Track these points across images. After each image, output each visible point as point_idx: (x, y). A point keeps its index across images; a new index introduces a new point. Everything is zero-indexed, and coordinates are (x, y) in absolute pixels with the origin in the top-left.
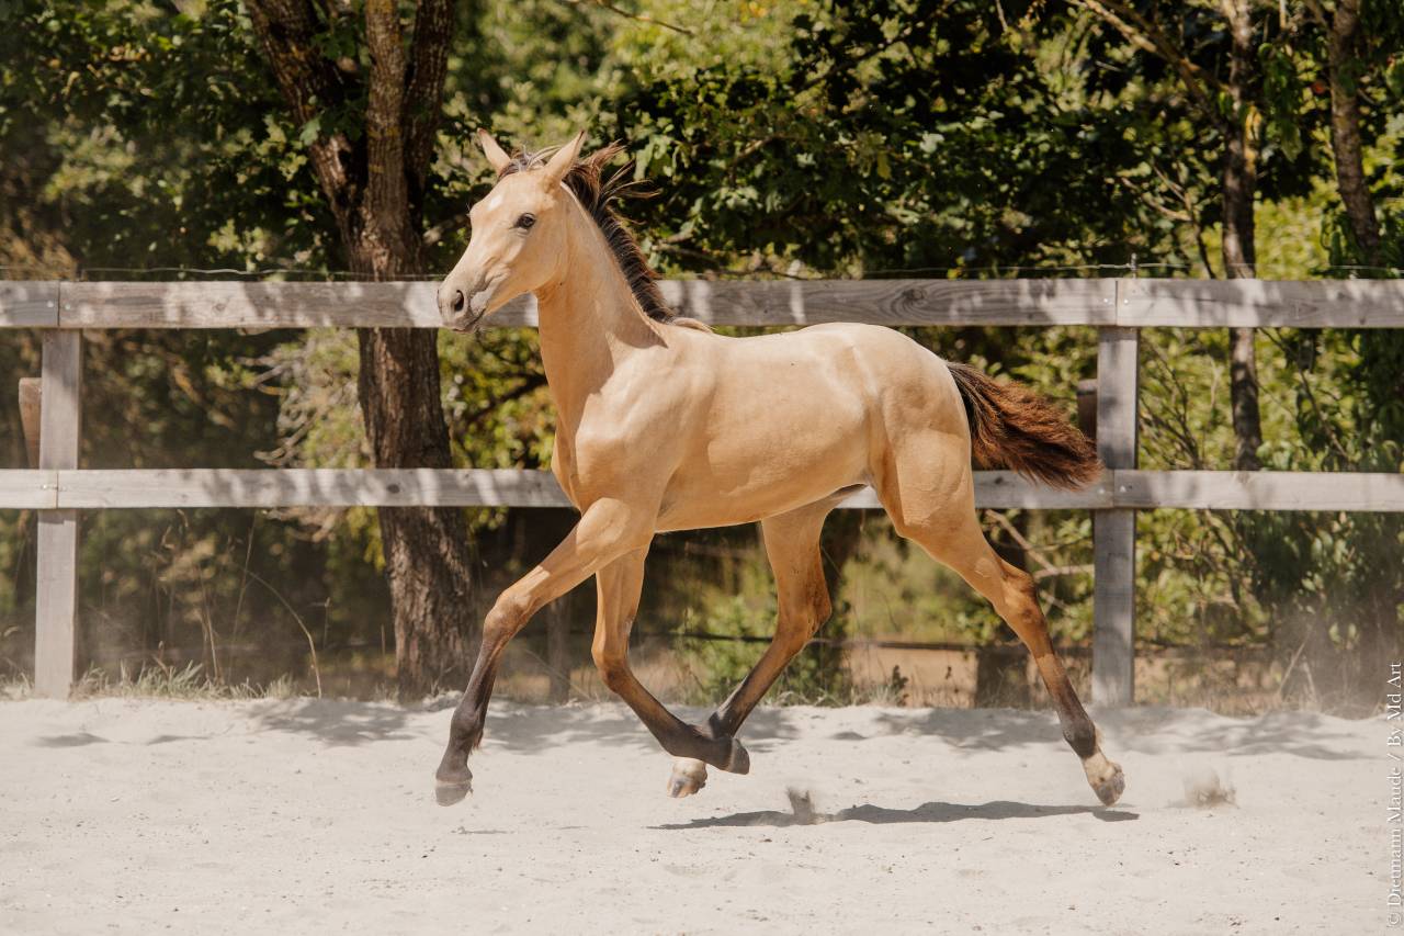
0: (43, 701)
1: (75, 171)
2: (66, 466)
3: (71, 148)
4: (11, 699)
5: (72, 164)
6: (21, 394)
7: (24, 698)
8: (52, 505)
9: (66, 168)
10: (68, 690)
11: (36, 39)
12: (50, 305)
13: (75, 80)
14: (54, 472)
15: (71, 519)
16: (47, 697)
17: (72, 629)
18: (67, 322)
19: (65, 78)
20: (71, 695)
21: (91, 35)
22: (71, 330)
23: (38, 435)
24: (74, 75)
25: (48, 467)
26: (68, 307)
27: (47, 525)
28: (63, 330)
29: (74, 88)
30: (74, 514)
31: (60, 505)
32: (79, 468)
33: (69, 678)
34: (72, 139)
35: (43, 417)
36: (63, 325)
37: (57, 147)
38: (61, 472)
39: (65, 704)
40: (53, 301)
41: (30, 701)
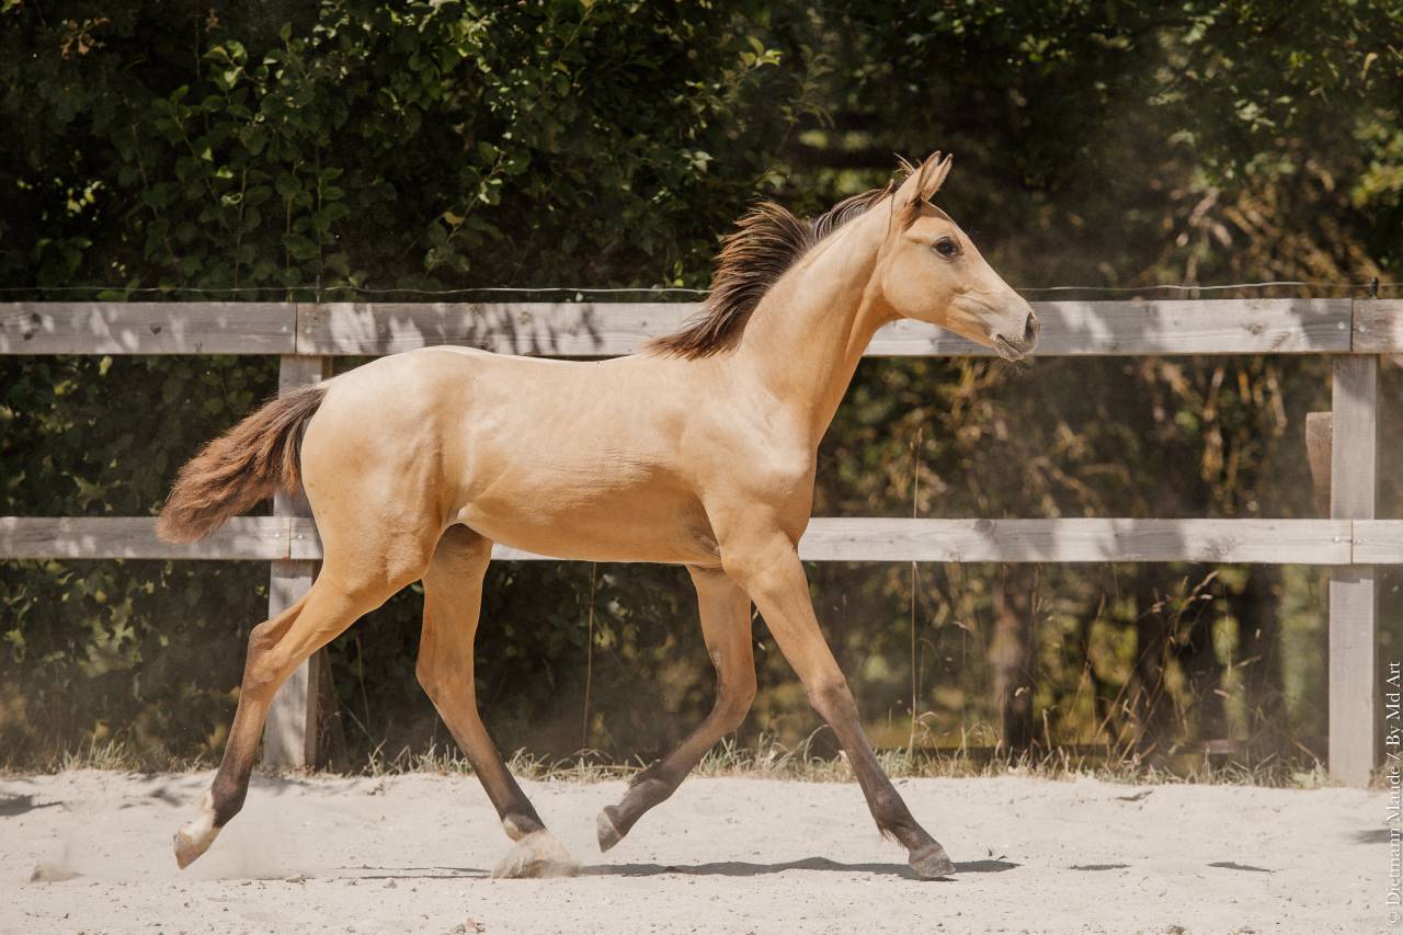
0: (1340, 790)
1: (1388, 170)
2: (1362, 515)
3: (1383, 144)
4: (1302, 787)
5: (1383, 162)
6: (1308, 431)
7: (1316, 786)
8: (1347, 561)
9: (1376, 166)
10: (1368, 777)
11: (1328, 14)
12: (1342, 326)
13: (1373, 62)
14: (1347, 522)
15: (1369, 578)
16: (1344, 786)
17: (1371, 705)
18: (1363, 346)
19: (1361, 60)
20: (1371, 783)
21: (1392, 10)
22: (1368, 356)
23: (1328, 478)
24: (1372, 56)
25: (1340, 516)
26: (1362, 329)
27: (1340, 584)
28: (1357, 355)
29: (1372, 72)
30: (1372, 571)
31: (1355, 561)
32: (1376, 518)
33: (1368, 763)
34: (1383, 134)
35: (1333, 458)
36: (1356, 350)
37: (1365, 143)
38: (1356, 522)
39: (1365, 794)
40: (1345, 321)
41: (1324, 790)
